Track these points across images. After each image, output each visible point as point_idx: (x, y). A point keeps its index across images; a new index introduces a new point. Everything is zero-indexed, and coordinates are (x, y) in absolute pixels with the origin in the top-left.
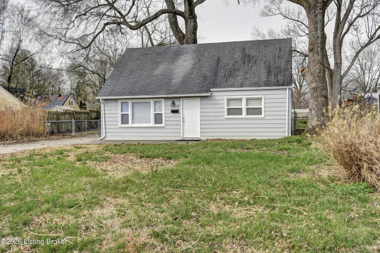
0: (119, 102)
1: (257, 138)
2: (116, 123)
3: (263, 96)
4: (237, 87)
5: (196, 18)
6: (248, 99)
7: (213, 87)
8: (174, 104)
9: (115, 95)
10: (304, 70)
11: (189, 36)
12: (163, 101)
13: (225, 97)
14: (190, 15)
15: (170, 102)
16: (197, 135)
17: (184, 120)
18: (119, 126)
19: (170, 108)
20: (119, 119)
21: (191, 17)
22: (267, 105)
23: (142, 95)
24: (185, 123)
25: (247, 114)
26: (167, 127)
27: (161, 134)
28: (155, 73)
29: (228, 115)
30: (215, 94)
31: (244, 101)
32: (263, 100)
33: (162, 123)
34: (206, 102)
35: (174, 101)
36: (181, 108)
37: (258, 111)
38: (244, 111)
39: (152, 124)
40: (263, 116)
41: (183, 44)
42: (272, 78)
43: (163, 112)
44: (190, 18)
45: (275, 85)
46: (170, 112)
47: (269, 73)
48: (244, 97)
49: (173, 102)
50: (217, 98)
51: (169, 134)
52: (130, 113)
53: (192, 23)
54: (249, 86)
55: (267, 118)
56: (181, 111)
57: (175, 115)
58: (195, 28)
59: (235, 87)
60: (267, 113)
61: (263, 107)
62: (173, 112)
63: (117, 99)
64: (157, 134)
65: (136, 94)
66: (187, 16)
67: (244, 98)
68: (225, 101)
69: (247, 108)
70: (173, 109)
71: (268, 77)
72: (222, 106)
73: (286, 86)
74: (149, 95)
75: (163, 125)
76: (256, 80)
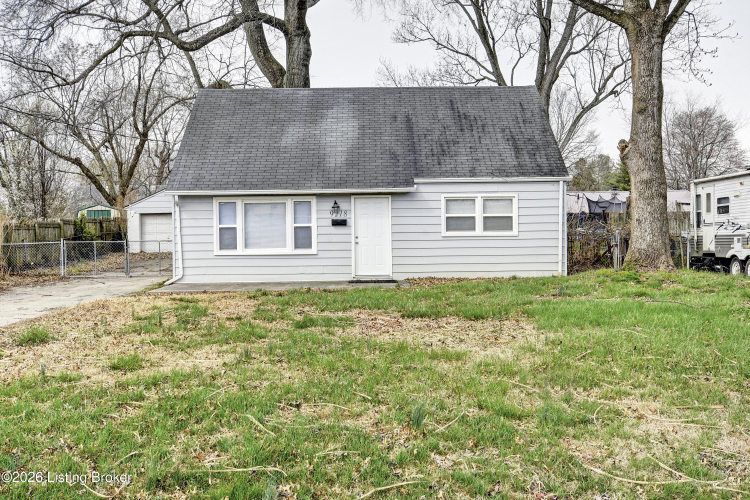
0: (215, 203)
1: (519, 275)
2: (208, 247)
3: (515, 195)
4: (465, 176)
5: (309, 36)
6: (486, 200)
7: (417, 175)
8: (337, 207)
9: (208, 187)
10: (626, 146)
11: (295, 71)
12: (314, 201)
13: (443, 195)
14: (298, 28)
15: (328, 204)
16: (385, 270)
17: (358, 240)
18: (215, 253)
19: (330, 216)
20: (216, 238)
21: (300, 32)
22: (523, 212)
23: (269, 187)
24: (358, 247)
25: (485, 229)
26: (321, 255)
27: (309, 270)
28: (283, 143)
29: (447, 230)
30: (422, 188)
31: (479, 203)
32: (515, 201)
33: (310, 246)
34: (402, 203)
35: (337, 201)
36: (353, 216)
37: (505, 223)
38: (479, 223)
39: (289, 249)
40: (515, 232)
41: (281, 86)
42: (526, 159)
43: (313, 225)
44: (298, 35)
45: (535, 174)
46: (330, 223)
47: (517, 150)
48: (479, 195)
49: (336, 203)
50: (426, 197)
51: (326, 270)
52: (239, 225)
53: (302, 45)
54: (487, 175)
55: (523, 236)
56: (351, 222)
57: (340, 230)
58: (307, 55)
59: (461, 176)
60: (523, 228)
61: (514, 215)
62: (336, 223)
63: (212, 197)
64: (301, 270)
65: (256, 187)
66: (291, 29)
67: (479, 198)
68: (443, 204)
69: (485, 218)
70: (334, 217)
71: (517, 157)
72: (436, 213)
73: (559, 175)
74: (286, 188)
75: (313, 250)
76: (497, 163)
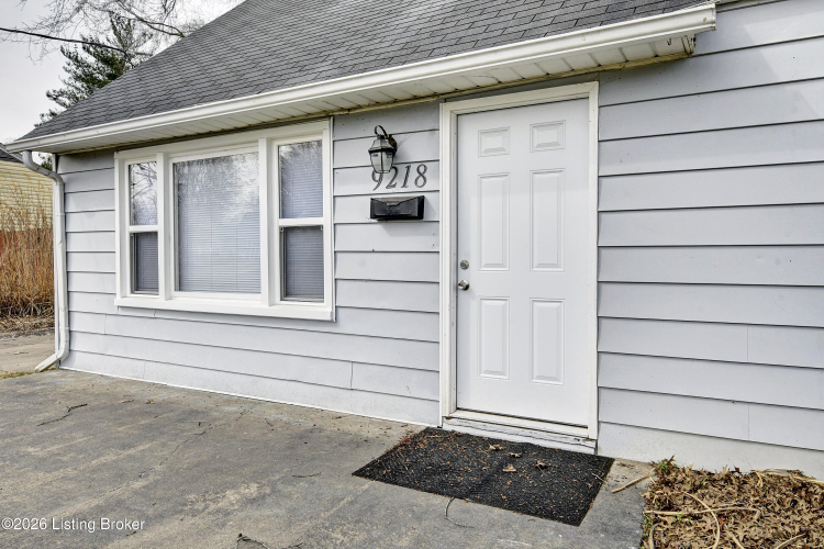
8: (392, 151)
15: (363, 143)
17: (465, 277)
18: (118, 301)
19: (369, 187)
20: (120, 261)
24: (469, 302)
26: (346, 324)
27: (313, 371)
33: (318, 294)
35: (391, 128)
36: (445, 184)
39: (265, 298)
43: (325, 219)
46: (366, 213)
49: (385, 136)
51: (359, 379)
56: (440, 207)
57: (403, 237)
62: (385, 213)
63: (112, 152)
64: (293, 368)
70: (384, 191)
75: (322, 310)
